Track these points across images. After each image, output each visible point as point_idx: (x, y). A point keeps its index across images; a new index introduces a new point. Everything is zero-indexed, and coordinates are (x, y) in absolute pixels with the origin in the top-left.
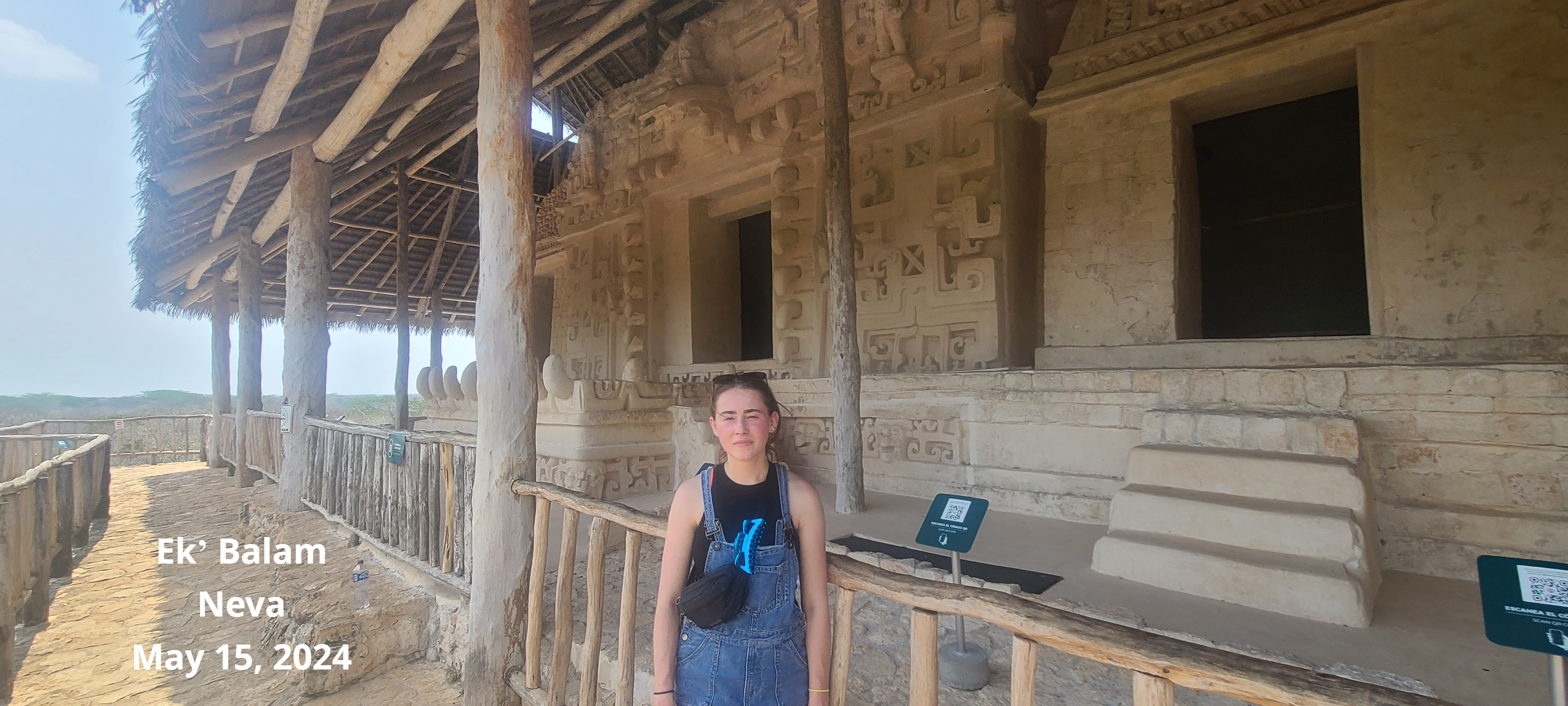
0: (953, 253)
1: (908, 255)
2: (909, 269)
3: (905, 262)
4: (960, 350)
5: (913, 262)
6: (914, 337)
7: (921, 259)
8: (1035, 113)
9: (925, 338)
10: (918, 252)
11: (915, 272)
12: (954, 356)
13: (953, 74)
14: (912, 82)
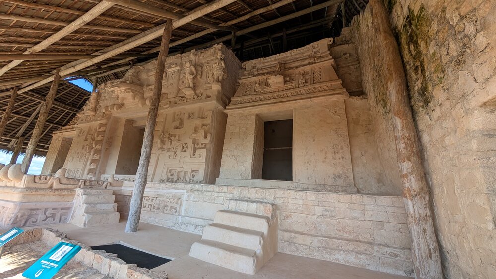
0: (196, 146)
1: (184, 146)
2: (184, 150)
3: (183, 148)
4: (194, 177)
5: (185, 148)
6: (182, 172)
7: (187, 147)
8: (225, 111)
9: (185, 172)
10: (187, 145)
11: (185, 151)
12: (192, 178)
13: (204, 96)
14: (194, 96)
